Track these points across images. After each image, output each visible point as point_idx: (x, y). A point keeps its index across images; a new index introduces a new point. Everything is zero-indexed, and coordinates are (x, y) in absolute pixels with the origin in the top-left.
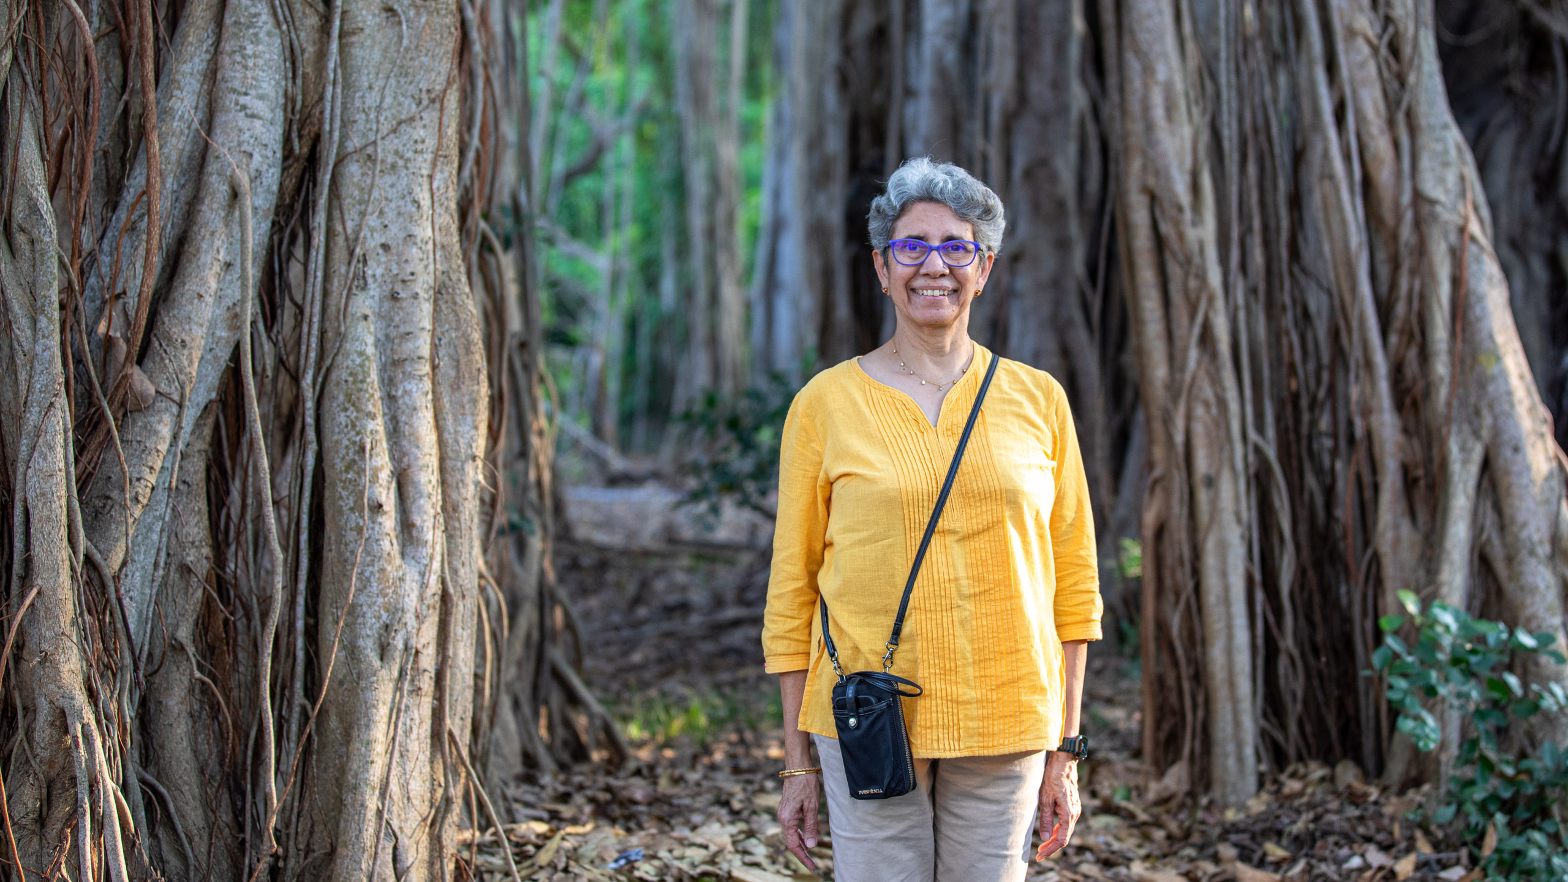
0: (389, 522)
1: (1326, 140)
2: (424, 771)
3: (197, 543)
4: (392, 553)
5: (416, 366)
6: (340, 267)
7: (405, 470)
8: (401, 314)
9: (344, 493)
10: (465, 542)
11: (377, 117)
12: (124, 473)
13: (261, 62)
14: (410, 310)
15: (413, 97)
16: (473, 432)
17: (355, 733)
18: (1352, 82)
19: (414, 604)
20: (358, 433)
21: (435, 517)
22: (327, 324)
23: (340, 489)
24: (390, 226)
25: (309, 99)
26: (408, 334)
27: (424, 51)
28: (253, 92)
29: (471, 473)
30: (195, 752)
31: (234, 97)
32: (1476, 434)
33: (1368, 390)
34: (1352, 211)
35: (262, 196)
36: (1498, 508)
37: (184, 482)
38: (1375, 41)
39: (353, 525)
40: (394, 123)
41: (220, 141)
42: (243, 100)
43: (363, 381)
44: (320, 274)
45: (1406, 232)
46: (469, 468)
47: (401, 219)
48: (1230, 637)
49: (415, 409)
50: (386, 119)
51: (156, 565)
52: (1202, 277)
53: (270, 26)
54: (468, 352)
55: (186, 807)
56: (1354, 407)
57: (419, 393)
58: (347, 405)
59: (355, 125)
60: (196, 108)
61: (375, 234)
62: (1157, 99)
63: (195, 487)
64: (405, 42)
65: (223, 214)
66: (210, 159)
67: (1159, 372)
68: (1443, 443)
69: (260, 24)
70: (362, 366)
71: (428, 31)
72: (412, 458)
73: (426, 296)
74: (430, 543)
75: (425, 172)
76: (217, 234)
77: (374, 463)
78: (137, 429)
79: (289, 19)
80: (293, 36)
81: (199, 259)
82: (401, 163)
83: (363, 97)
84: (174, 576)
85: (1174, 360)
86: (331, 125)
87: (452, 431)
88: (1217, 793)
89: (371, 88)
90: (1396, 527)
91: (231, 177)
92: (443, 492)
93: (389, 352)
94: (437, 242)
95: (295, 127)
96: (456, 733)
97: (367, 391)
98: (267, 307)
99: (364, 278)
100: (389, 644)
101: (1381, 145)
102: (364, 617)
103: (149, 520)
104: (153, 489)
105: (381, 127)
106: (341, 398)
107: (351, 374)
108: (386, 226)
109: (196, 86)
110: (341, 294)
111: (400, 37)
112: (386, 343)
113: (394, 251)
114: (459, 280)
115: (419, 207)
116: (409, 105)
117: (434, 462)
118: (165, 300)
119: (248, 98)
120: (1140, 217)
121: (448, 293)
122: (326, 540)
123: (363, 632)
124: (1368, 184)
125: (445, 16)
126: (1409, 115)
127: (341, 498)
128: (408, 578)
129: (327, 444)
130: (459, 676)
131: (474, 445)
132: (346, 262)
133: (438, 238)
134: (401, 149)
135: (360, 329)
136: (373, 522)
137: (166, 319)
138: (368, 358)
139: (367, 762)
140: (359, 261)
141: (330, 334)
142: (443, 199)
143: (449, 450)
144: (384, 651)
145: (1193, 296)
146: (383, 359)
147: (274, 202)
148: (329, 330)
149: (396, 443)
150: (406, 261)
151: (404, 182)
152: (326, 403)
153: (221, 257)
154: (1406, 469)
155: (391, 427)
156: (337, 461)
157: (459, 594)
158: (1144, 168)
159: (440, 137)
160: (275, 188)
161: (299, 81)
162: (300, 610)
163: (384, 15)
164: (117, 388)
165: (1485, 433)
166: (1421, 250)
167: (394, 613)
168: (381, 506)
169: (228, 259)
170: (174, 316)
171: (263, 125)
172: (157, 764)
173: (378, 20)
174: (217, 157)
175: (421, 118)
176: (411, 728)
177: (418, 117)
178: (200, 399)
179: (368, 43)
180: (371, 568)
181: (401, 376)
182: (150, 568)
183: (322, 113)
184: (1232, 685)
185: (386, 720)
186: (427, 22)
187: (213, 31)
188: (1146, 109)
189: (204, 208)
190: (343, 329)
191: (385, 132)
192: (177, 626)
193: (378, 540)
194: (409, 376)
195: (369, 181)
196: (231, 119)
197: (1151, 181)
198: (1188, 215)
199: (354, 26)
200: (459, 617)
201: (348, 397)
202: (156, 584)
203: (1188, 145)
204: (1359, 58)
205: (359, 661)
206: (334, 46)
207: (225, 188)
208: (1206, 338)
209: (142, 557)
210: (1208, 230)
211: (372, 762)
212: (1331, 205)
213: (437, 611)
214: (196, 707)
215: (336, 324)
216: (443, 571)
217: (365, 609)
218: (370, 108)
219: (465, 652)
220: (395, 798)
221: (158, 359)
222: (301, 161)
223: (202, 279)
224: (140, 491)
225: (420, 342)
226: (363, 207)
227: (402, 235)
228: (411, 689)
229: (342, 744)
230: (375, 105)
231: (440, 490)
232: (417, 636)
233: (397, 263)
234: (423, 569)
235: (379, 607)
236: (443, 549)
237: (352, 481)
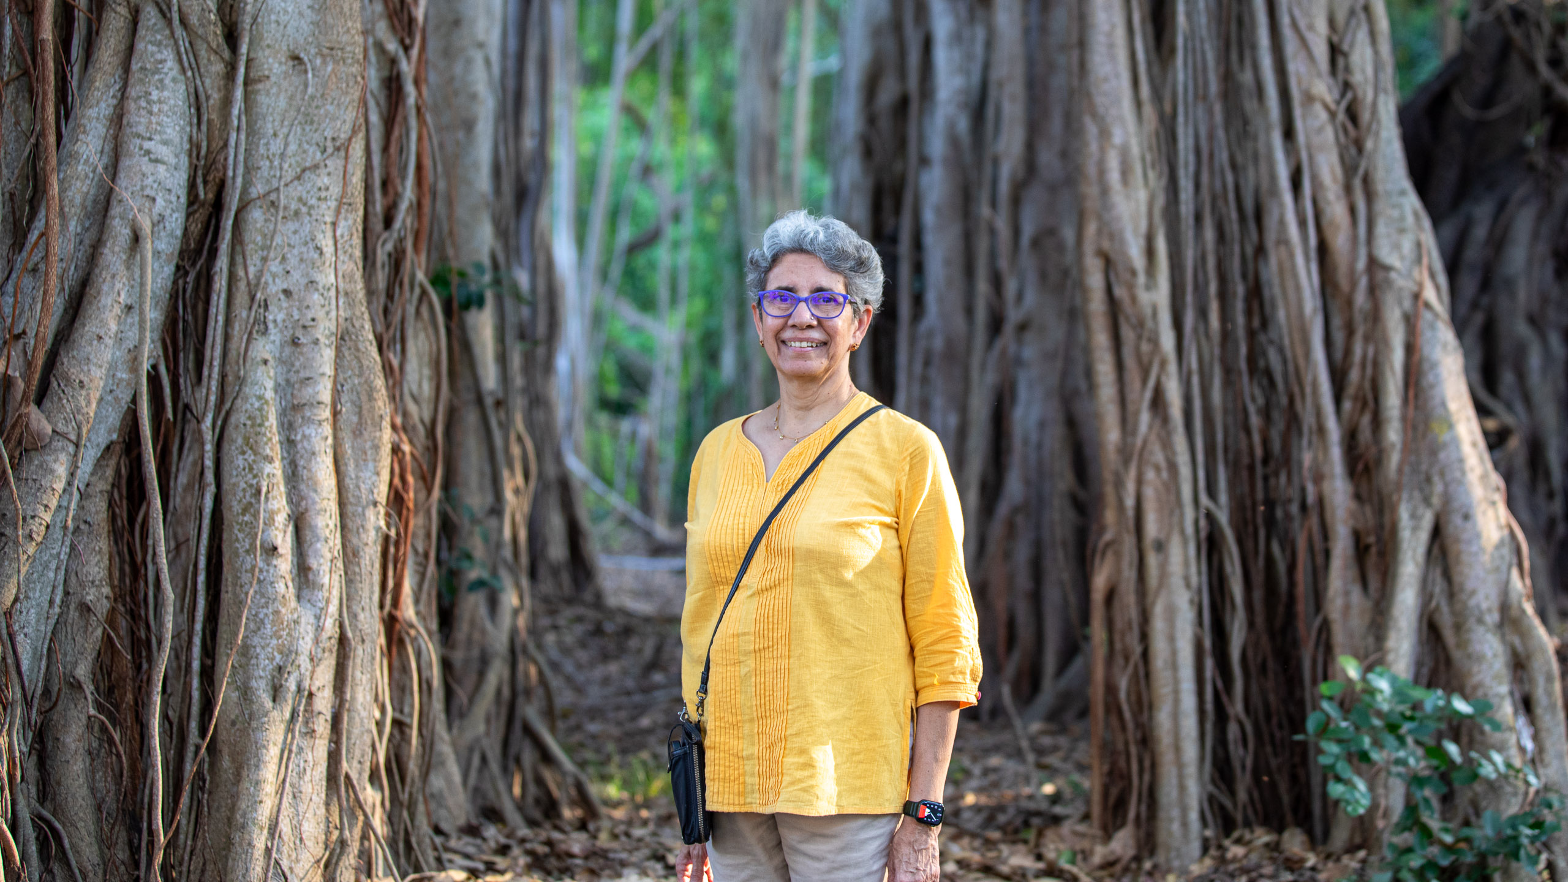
0: (285, 564)
1: (1281, 205)
2: (318, 812)
3: (97, 583)
4: (287, 596)
5: (315, 411)
6: (241, 312)
7: (302, 514)
8: (302, 359)
9: (240, 536)
10: (366, 586)
11: (281, 164)
12: (17, 510)
13: (165, 108)
14: (310, 356)
15: (318, 144)
16: (374, 478)
17: (245, 773)
18: (1309, 148)
19: (309, 647)
20: (255, 476)
21: (332, 561)
22: (228, 368)
23: (236, 532)
24: (292, 272)
25: (214, 145)
26: (308, 379)
27: (330, 100)
28: (157, 137)
29: (372, 518)
30: (93, 790)
31: (138, 141)
32: (1427, 501)
33: (1321, 456)
34: (1307, 277)
35: (165, 240)
36: (1447, 576)
37: (86, 522)
38: (1333, 106)
39: (249, 567)
40: (298, 170)
41: (124, 185)
42: (147, 145)
43: (260, 425)
44: (221, 318)
45: (1361, 299)
46: (370, 513)
47: (303, 266)
48: (1177, 702)
49: (314, 453)
50: (290, 166)
51: (51, 602)
52: (1155, 341)
53: (175, 72)
54: (371, 398)
55: (81, 844)
56: (1306, 473)
57: (318, 438)
58: (245, 449)
59: (259, 172)
60: (102, 152)
61: (277, 280)
62: (1113, 163)
63: (96, 527)
64: (310, 90)
65: (124, 257)
66: (114, 203)
67: (1112, 435)
68: (1394, 509)
69: (165, 70)
70: (260, 409)
71: (334, 80)
72: (310, 502)
73: (327, 342)
74: (326, 586)
75: (328, 219)
76: (118, 277)
77: (270, 506)
78: (33, 468)
79: (194, 65)
80: (198, 82)
81: (99, 301)
82: (304, 210)
83: (268, 144)
84: (73, 614)
85: (1126, 422)
86: (234, 171)
87: (353, 476)
88: (1161, 858)
89: (275, 135)
90: (1347, 594)
91: (133, 220)
92: (343, 536)
93: (289, 396)
94: (341, 289)
95: (200, 173)
96: (354, 776)
97: (265, 435)
98: (170, 350)
99: (265, 323)
100: (281, 686)
101: (1336, 210)
102: (257, 658)
103: (45, 558)
104: (48, 527)
105: (284, 173)
106: (240, 441)
107: (249, 418)
108: (288, 272)
109: (102, 131)
110: (242, 339)
111: (306, 86)
112: (285, 388)
113: (296, 297)
114: (363, 327)
115: (321, 253)
116: (314, 153)
117: (333, 507)
118: (66, 341)
119: (153, 143)
120: (1095, 280)
121: (351, 339)
122: (224, 582)
123: (256, 674)
124: (1323, 250)
125: (352, 65)
126: (1367, 182)
127: (237, 540)
128: (303, 620)
129: (225, 487)
130: (357, 720)
131: (375, 491)
132: (247, 306)
133: (341, 285)
134: (304, 195)
135: (259, 374)
136: (268, 565)
137: (65, 360)
138: (267, 402)
139: (256, 802)
140: (260, 306)
141: (230, 378)
142: (347, 247)
143: (350, 495)
144: (276, 692)
145: (1145, 359)
146: (283, 403)
147: (178, 247)
148: (230, 373)
149: (294, 487)
150: (308, 307)
151: (308, 228)
152: (226, 446)
153: (121, 300)
154: (1357, 536)
155: (290, 471)
156: (235, 503)
157: (358, 639)
158: (1099, 232)
159: (345, 184)
160: (179, 233)
161: (204, 128)
162: (196, 651)
163: (291, 63)
164: (14, 426)
165: (1436, 501)
166: (1375, 316)
167: (287, 655)
168: (275, 549)
169: (129, 302)
170: (73, 357)
171: (167, 170)
172: (53, 799)
173: (284, 68)
174: (120, 201)
175: (326, 166)
176: (305, 770)
177: (322, 164)
178: (100, 440)
179: (274, 90)
180: (265, 610)
181: (300, 420)
182: (47, 605)
183: (226, 159)
184: (1177, 749)
185: (276, 760)
186: (333, 70)
187: (120, 77)
188: (1102, 172)
189: (106, 251)
190: (242, 372)
191: (289, 179)
192: (75, 664)
193: (272, 583)
194: (309, 421)
195: (271, 227)
196: (134, 163)
197: (1106, 245)
198: (1142, 279)
199: (260, 74)
200: (358, 661)
201: (247, 440)
202: (52, 621)
203: (1143, 209)
204: (1317, 124)
205: (252, 701)
206: (239, 93)
207: (126, 232)
208: (1158, 402)
209: (38, 594)
210: (1161, 295)
211: (261, 802)
212: (1287, 270)
213: (335, 655)
214: (95, 744)
215: (236, 368)
216: (340, 615)
217: (258, 650)
218: (274, 155)
219: (364, 697)
220: (286, 838)
221: (56, 399)
222: (207, 206)
223: (101, 321)
224: (35, 529)
225: (320, 387)
226: (265, 253)
227: (304, 281)
228: (304, 730)
229: (233, 784)
230: (279, 152)
231: (338, 535)
232: (311, 678)
233: (298, 309)
234: (318, 612)
235: (273, 649)
236: (341, 593)
237: (247, 523)
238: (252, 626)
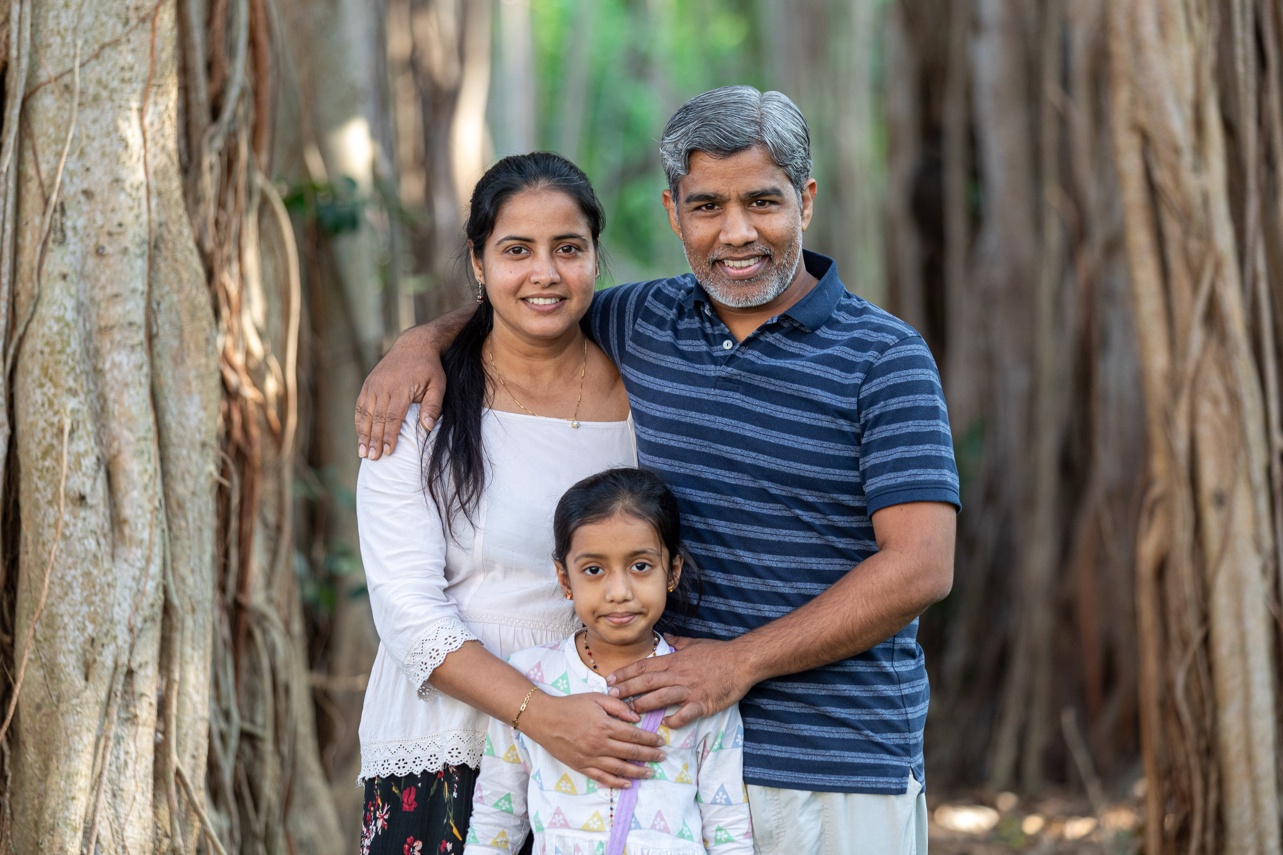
0: (95, 517)
2: (143, 815)
4: (99, 555)
5: (126, 334)
6: (34, 219)
7: (114, 457)
8: (108, 272)
9: (41, 484)
10: (195, 544)
11: (74, 41)
14: (118, 268)
15: (118, 16)
16: (201, 414)
17: (53, 765)
19: (127, 615)
20: (56, 413)
21: (151, 512)
22: (19, 285)
23: (35, 479)
24: (93, 169)
26: (116, 296)
29: (200, 462)
39: (51, 520)
40: (96, 47)
43: (61, 352)
44: (9, 227)
46: (197, 457)
47: (106, 161)
48: (1247, 700)
49: (125, 385)
50: (86, 42)
52: (1207, 238)
54: (193, 318)
58: (44, 380)
59: (49, 51)
61: (75, 179)
67: (1158, 362)
70: (60, 334)
72: (121, 443)
73: (138, 252)
74: (146, 543)
75: (134, 105)
77: (75, 448)
82: (105, 94)
83: (57, 17)
86: (19, 50)
87: (175, 412)
89: (66, 5)
92: (164, 484)
93: (93, 318)
94: (152, 188)
96: (186, 773)
97: (66, 363)
99: (62, 230)
100: (95, 661)
102: (65, 628)
105: (78, 51)
106: (37, 372)
107: (47, 344)
108: (88, 170)
110: (35, 250)
112: (89, 307)
113: (98, 198)
114: (180, 233)
115: (127, 146)
116: (114, 26)
117: (150, 448)
120: (1131, 165)
121: (167, 248)
122: (22, 542)
123: (64, 647)
127: (38, 490)
128: (119, 583)
129: (21, 427)
130: (189, 705)
131: (202, 429)
132: (40, 211)
133: (153, 184)
134: (104, 77)
135: (57, 291)
136: (75, 517)
138: (67, 325)
139: (67, 798)
140: (55, 211)
141: (23, 298)
142: (158, 137)
143: (172, 436)
144: (89, 669)
145: (1196, 260)
146: (88, 326)
148: (21, 292)
149: (102, 425)
150: (113, 210)
151: (109, 116)
152: (19, 379)
155: (96, 406)
156: (33, 446)
157: (188, 607)
158: (1133, 100)
159: (153, 63)
167: (101, 625)
168: (82, 498)
175: (129, 41)
176: (126, 763)
177: (124, 39)
180: (73, 572)
181: (108, 345)
183: (8, 37)
185: (90, 749)
188: (1134, 26)
190: (37, 290)
191: (85, 58)
194: (118, 346)
195: (66, 116)
197: (1142, 116)
198: (1188, 159)
200: (188, 634)
203: (1188, 70)
205: (60, 680)
208: (1213, 315)
210: (1215, 179)
211: (73, 798)
213: (158, 625)
215: (29, 285)
216: (164, 577)
217: (66, 619)
218: (66, 30)
219: (197, 677)
220: (104, 844)
225: (131, 306)
226: (60, 147)
227: (107, 180)
228: (123, 715)
229: (40, 781)
230: (72, 26)
231: (159, 481)
232: (131, 653)
233: (103, 212)
234: (138, 573)
235: (83, 617)
236: (164, 551)
237: (48, 470)
238: (58, 591)
